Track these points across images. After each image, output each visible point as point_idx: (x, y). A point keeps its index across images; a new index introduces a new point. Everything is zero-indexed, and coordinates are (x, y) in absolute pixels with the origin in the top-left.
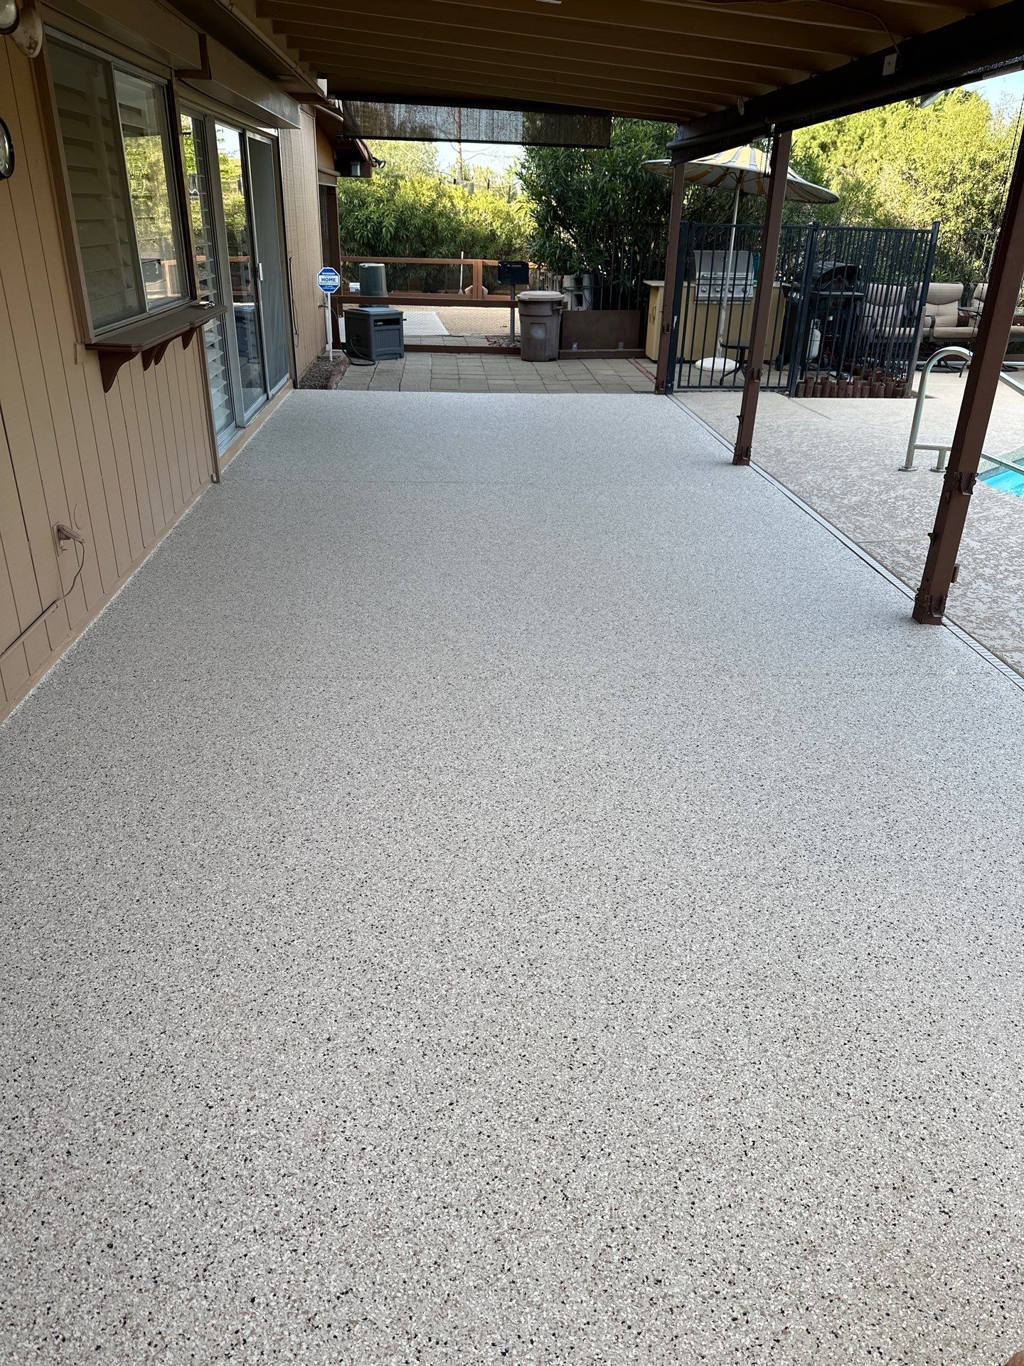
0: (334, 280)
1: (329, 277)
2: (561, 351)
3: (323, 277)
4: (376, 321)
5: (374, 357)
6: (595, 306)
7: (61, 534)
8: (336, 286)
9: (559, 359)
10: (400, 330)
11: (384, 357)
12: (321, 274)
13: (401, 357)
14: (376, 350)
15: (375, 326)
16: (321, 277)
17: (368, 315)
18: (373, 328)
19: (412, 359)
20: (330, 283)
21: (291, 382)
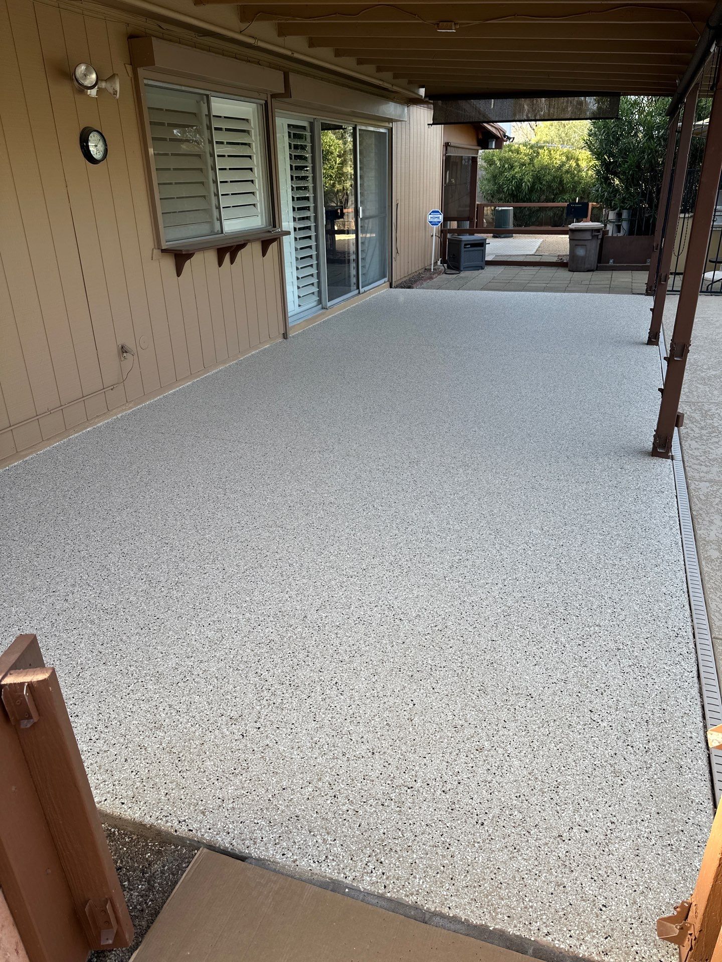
0: (439, 217)
1: (435, 216)
2: (599, 265)
3: (432, 216)
4: (466, 245)
5: (462, 269)
6: (631, 232)
7: (123, 350)
8: (440, 222)
9: (597, 270)
10: (484, 251)
11: (471, 269)
12: (430, 214)
13: (482, 268)
14: (463, 264)
15: (465, 248)
16: (430, 216)
17: (461, 241)
18: (463, 250)
19: (490, 271)
20: (436, 220)
21: (388, 284)
